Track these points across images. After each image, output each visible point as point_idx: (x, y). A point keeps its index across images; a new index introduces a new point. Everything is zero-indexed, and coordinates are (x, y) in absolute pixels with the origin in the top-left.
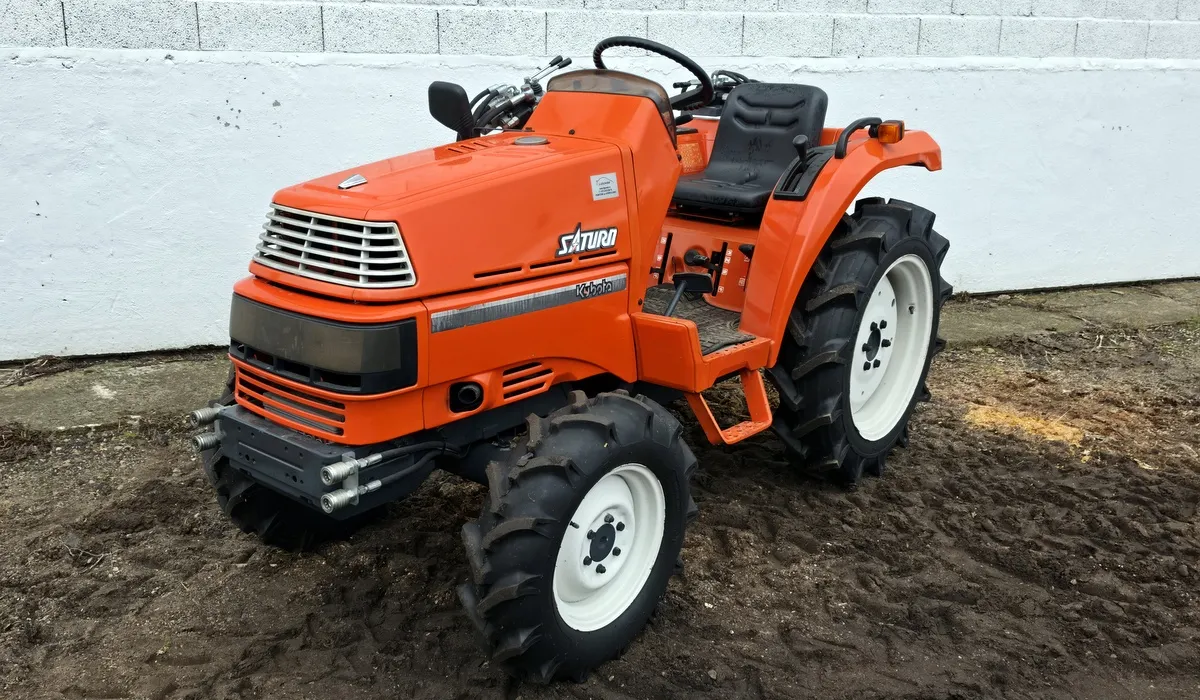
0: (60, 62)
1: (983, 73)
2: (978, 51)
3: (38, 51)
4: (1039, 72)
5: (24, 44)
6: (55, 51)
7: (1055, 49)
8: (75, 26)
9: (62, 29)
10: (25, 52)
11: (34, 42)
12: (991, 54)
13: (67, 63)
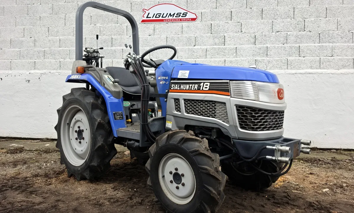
0: (58, 73)
1: (314, 74)
2: (311, 67)
3: (55, 71)
4: (338, 74)
5: (52, 70)
6: (57, 71)
7: (344, 67)
8: (62, 66)
9: (59, 67)
10: (52, 71)
11: (54, 69)
12: (317, 68)
13: (59, 74)
